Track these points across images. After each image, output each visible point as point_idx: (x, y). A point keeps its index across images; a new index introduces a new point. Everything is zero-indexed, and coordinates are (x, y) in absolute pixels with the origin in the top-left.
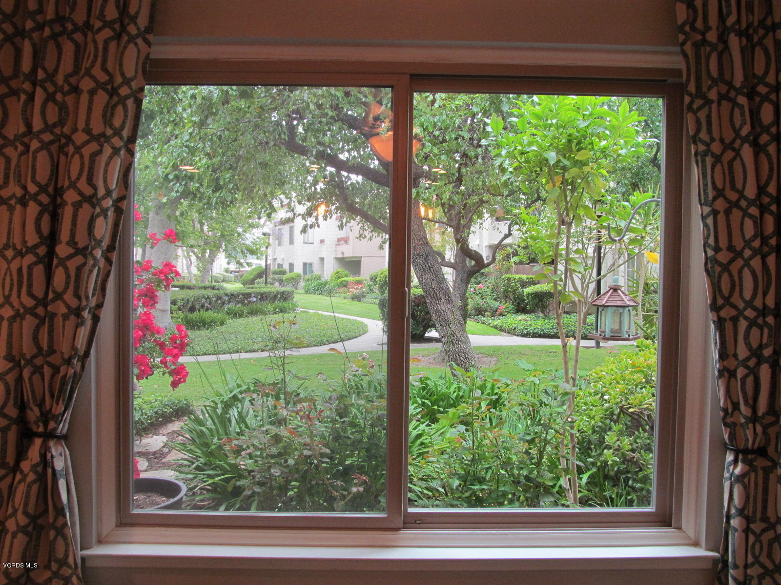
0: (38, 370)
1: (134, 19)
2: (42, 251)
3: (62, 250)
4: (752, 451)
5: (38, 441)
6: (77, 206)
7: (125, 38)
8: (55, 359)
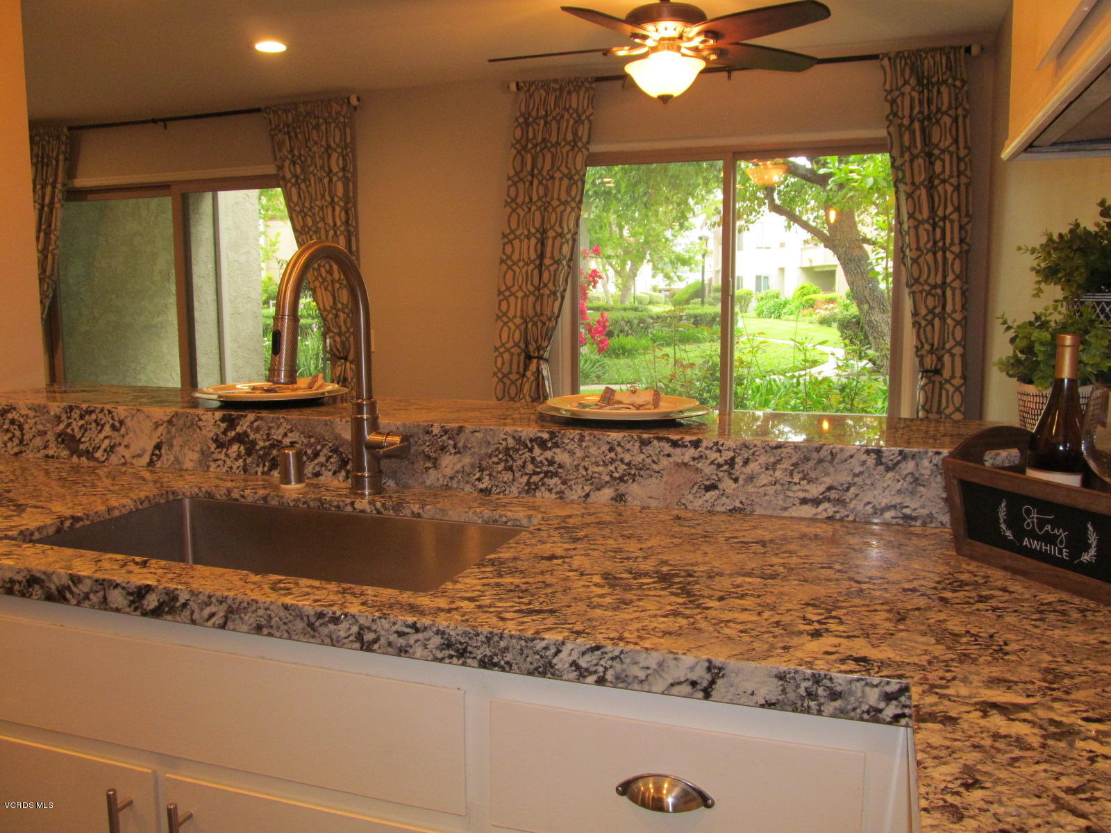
0: (535, 324)
1: (580, 139)
2: (537, 262)
3: (547, 261)
4: (931, 371)
5: (535, 361)
6: (554, 238)
7: (576, 149)
8: (544, 318)
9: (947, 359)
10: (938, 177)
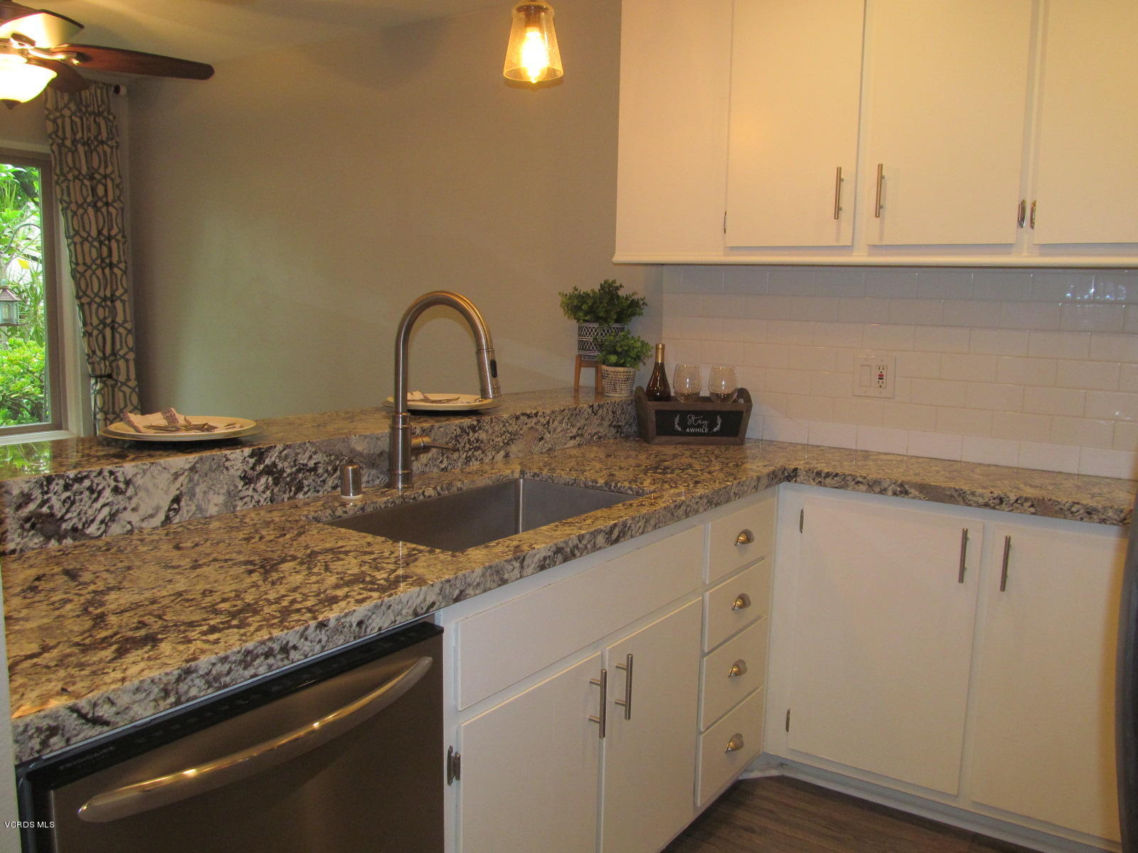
4: (104, 376)
10: (100, 199)
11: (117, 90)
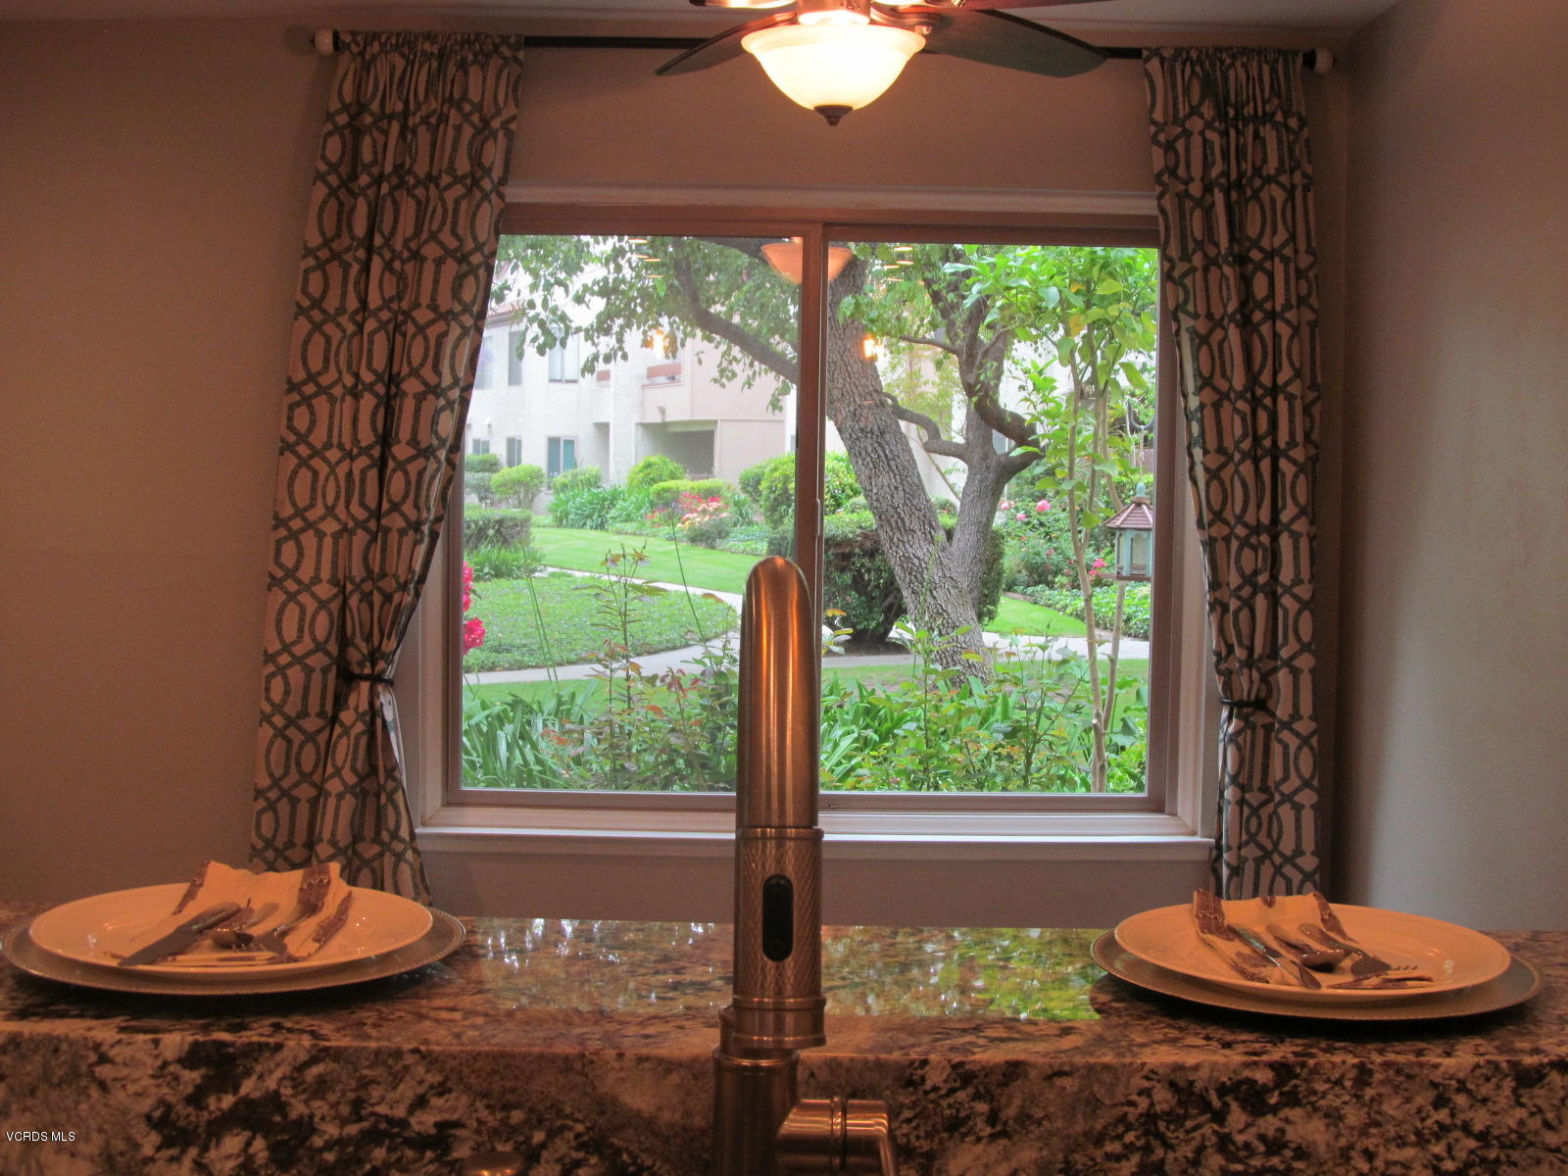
0: (366, 597)
1: (488, 172)
2: (376, 452)
3: (401, 451)
4: (1248, 704)
5: (365, 686)
6: (420, 398)
7: (478, 195)
8: (389, 584)
9: (1283, 677)
10: (1259, 306)
11: (1310, 60)
